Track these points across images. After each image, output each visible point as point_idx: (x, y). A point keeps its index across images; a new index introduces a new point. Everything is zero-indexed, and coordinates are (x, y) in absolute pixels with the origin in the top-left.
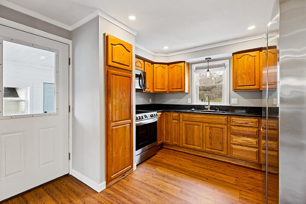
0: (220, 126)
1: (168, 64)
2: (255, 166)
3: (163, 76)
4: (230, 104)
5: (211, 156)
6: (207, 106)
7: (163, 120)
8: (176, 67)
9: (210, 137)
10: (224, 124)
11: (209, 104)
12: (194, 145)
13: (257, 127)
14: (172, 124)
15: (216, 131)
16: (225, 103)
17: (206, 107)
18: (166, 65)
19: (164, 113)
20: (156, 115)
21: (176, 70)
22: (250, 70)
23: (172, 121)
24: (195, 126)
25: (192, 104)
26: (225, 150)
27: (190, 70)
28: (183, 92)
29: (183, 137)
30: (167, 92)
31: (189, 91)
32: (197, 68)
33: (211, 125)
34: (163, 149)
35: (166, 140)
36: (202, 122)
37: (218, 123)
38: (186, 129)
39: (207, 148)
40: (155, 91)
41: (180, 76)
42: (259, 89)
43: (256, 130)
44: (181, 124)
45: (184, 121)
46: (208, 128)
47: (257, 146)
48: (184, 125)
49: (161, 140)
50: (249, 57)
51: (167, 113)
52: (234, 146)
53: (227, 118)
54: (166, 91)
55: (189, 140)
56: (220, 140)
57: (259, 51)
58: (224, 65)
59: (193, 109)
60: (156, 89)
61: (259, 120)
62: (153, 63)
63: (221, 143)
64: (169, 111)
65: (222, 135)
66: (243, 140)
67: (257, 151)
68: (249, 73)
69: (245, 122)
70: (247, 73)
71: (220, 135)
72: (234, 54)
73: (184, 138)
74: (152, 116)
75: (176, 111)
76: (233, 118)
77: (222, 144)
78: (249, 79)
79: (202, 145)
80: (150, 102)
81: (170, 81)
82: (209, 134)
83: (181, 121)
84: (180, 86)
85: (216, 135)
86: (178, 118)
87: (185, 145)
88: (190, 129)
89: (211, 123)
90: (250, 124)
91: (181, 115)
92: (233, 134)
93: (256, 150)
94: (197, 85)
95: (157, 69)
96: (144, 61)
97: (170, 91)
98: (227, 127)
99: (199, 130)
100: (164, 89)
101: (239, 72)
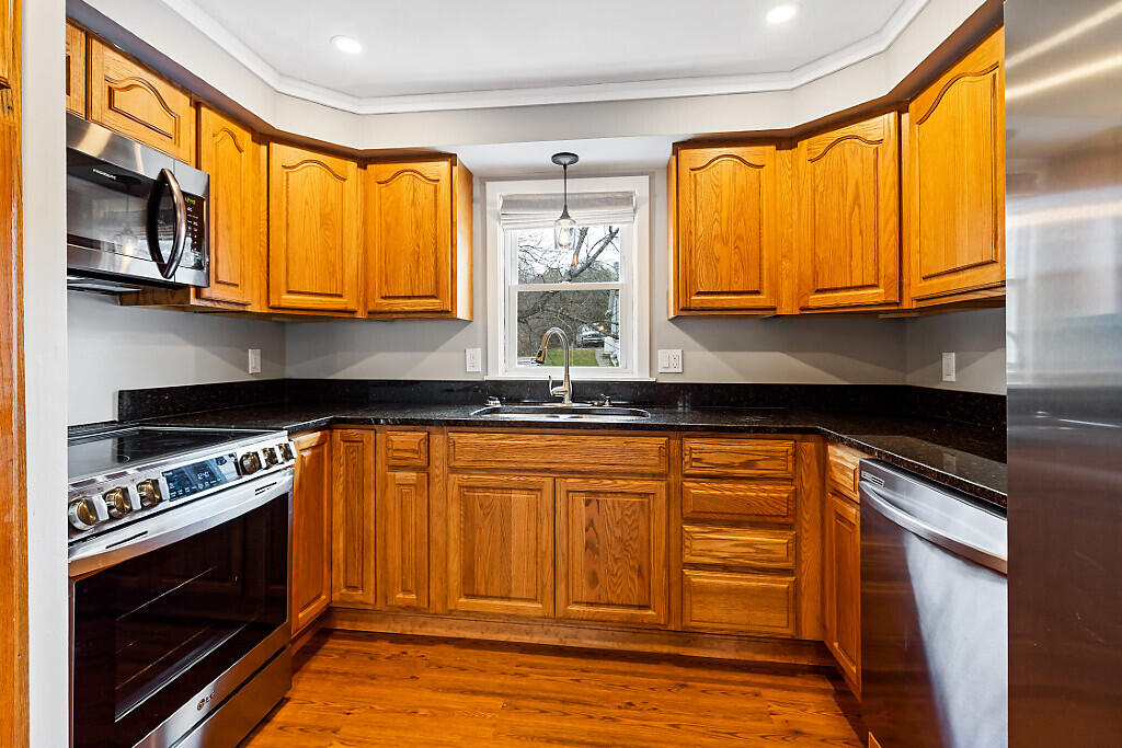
0: (635, 485)
1: (365, 159)
2: (775, 652)
3: (329, 222)
4: (654, 372)
5: (590, 638)
6: (560, 383)
7: (331, 473)
8: (406, 179)
9: (588, 545)
10: (654, 476)
11: (567, 376)
12: (509, 599)
13: (789, 476)
14: (384, 493)
15: (618, 512)
16: (631, 367)
17: (554, 391)
18: (352, 165)
19: (337, 434)
20: (279, 454)
21: (406, 197)
22: (741, 224)
23: (386, 477)
24: (515, 495)
25: (486, 378)
26: (659, 602)
27: (477, 207)
28: (446, 315)
29: (451, 556)
30: (354, 312)
31: (472, 313)
32: (509, 203)
33: (594, 484)
34: (331, 644)
35: (347, 587)
36: (547, 470)
37: (625, 473)
38: (467, 515)
39: (576, 603)
40: (283, 304)
41: (428, 226)
42: (775, 309)
43: (783, 492)
44: (437, 489)
45: (454, 470)
46: (581, 499)
47: (789, 565)
48: (454, 492)
49: (319, 596)
50: (740, 169)
51: (354, 432)
52: (698, 578)
53: (668, 443)
54: (350, 307)
55: (480, 570)
56: (637, 555)
57: (773, 147)
58: (626, 199)
59: (495, 403)
60: (289, 292)
61: (795, 447)
62: (265, 136)
63: (640, 572)
64: (367, 422)
65: (643, 527)
66: (736, 545)
67: (791, 589)
68: (739, 238)
69: (745, 458)
70: (732, 239)
71: (637, 528)
72: (678, 147)
73: (455, 565)
74: (246, 467)
75: (410, 416)
76: (693, 444)
77: (645, 574)
78: (739, 264)
79: (549, 589)
80: (253, 366)
81: (375, 252)
82: (587, 530)
83: (438, 469)
84: (431, 283)
85: (618, 533)
86: (423, 456)
87: (463, 600)
88: (486, 515)
89: (591, 472)
90: (762, 464)
91: (438, 439)
92: (693, 522)
93: (783, 583)
94: (508, 283)
95: (296, 177)
96: (197, 106)
97: (371, 307)
98: (668, 487)
99: (534, 514)
100: (340, 296)
101: (701, 230)
